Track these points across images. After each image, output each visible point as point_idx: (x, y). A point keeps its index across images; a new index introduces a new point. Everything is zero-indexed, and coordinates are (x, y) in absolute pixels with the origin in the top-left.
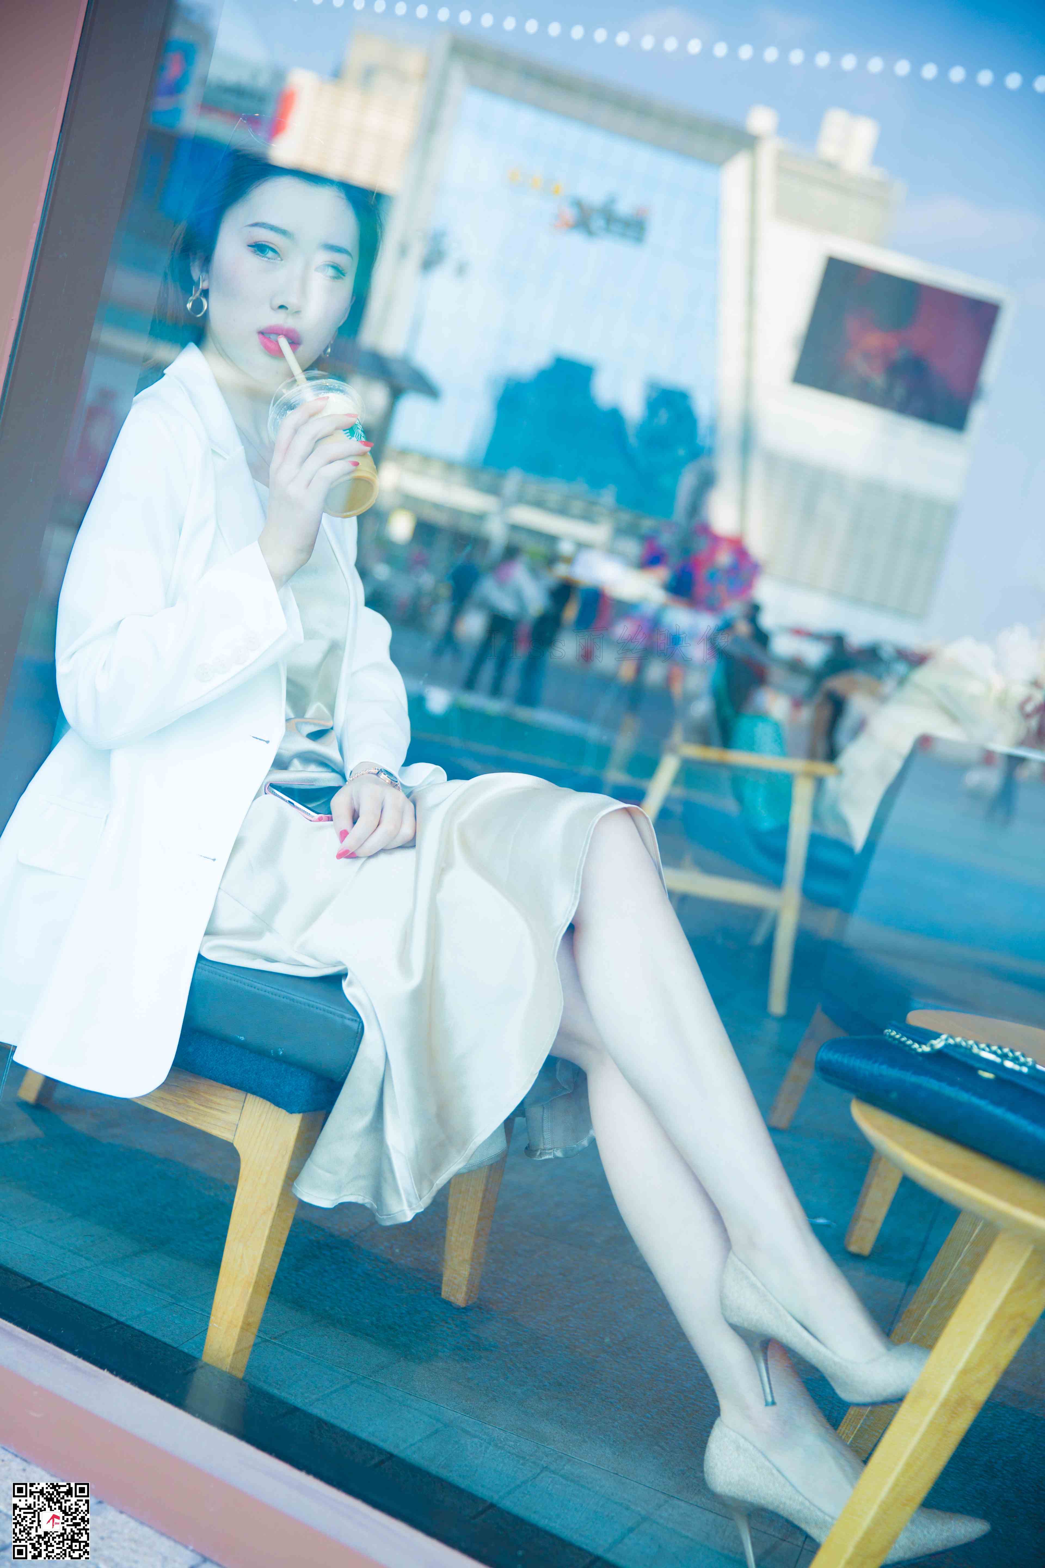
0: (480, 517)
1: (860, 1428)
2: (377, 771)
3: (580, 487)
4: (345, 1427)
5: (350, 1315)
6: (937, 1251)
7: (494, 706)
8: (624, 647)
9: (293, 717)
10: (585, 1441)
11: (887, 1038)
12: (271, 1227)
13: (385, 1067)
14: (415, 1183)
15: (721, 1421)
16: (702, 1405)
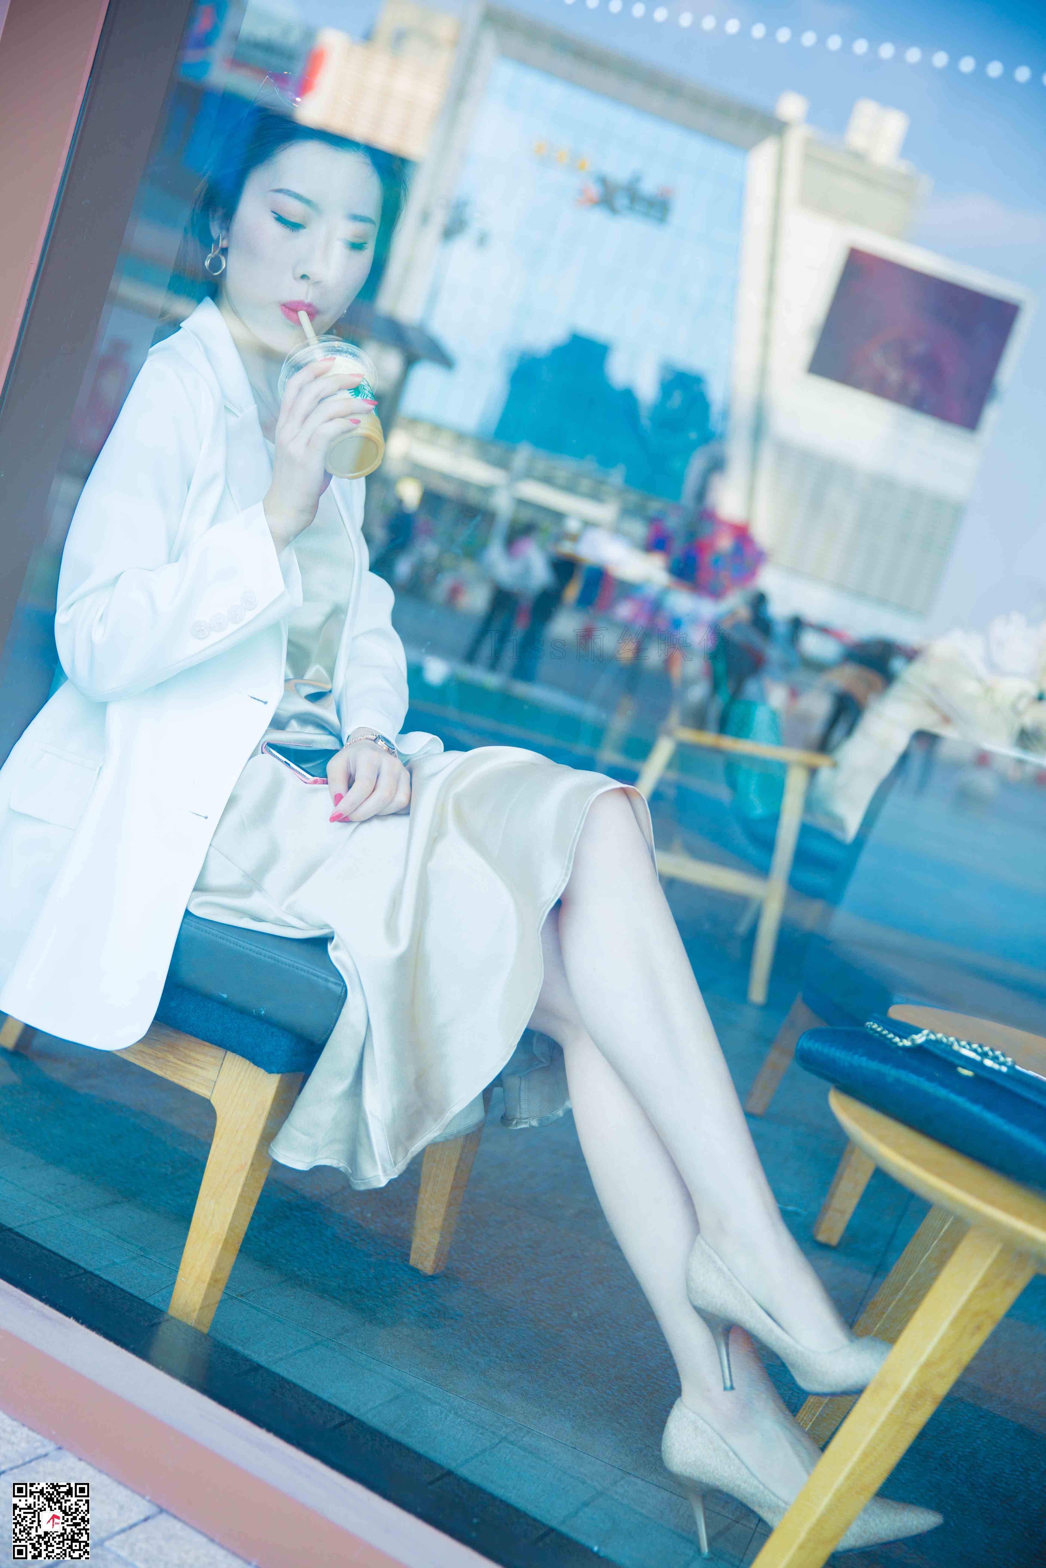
0: (487, 490)
1: (819, 1415)
2: (375, 737)
3: (590, 465)
4: (307, 1386)
5: (317, 1277)
6: (905, 1245)
7: (492, 680)
8: (626, 627)
9: (292, 677)
10: (545, 1415)
11: (868, 1030)
12: (245, 1185)
13: (366, 1032)
14: (390, 1148)
15: (682, 1401)
16: (663, 1384)
